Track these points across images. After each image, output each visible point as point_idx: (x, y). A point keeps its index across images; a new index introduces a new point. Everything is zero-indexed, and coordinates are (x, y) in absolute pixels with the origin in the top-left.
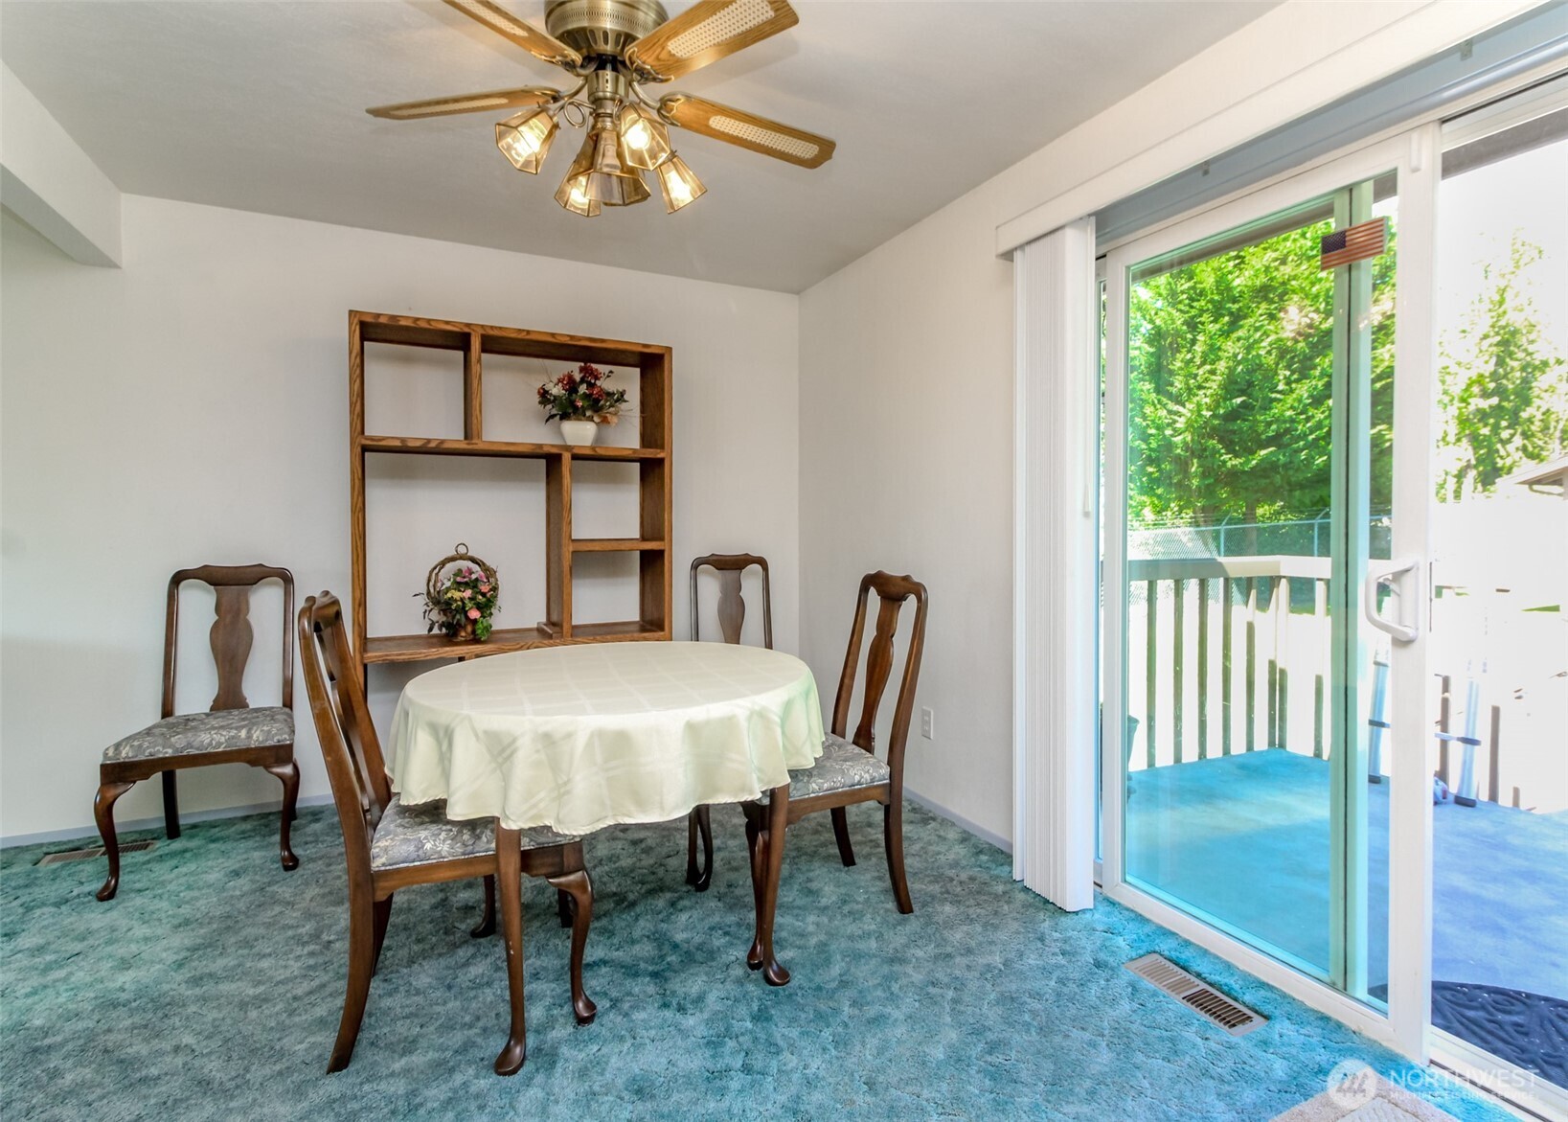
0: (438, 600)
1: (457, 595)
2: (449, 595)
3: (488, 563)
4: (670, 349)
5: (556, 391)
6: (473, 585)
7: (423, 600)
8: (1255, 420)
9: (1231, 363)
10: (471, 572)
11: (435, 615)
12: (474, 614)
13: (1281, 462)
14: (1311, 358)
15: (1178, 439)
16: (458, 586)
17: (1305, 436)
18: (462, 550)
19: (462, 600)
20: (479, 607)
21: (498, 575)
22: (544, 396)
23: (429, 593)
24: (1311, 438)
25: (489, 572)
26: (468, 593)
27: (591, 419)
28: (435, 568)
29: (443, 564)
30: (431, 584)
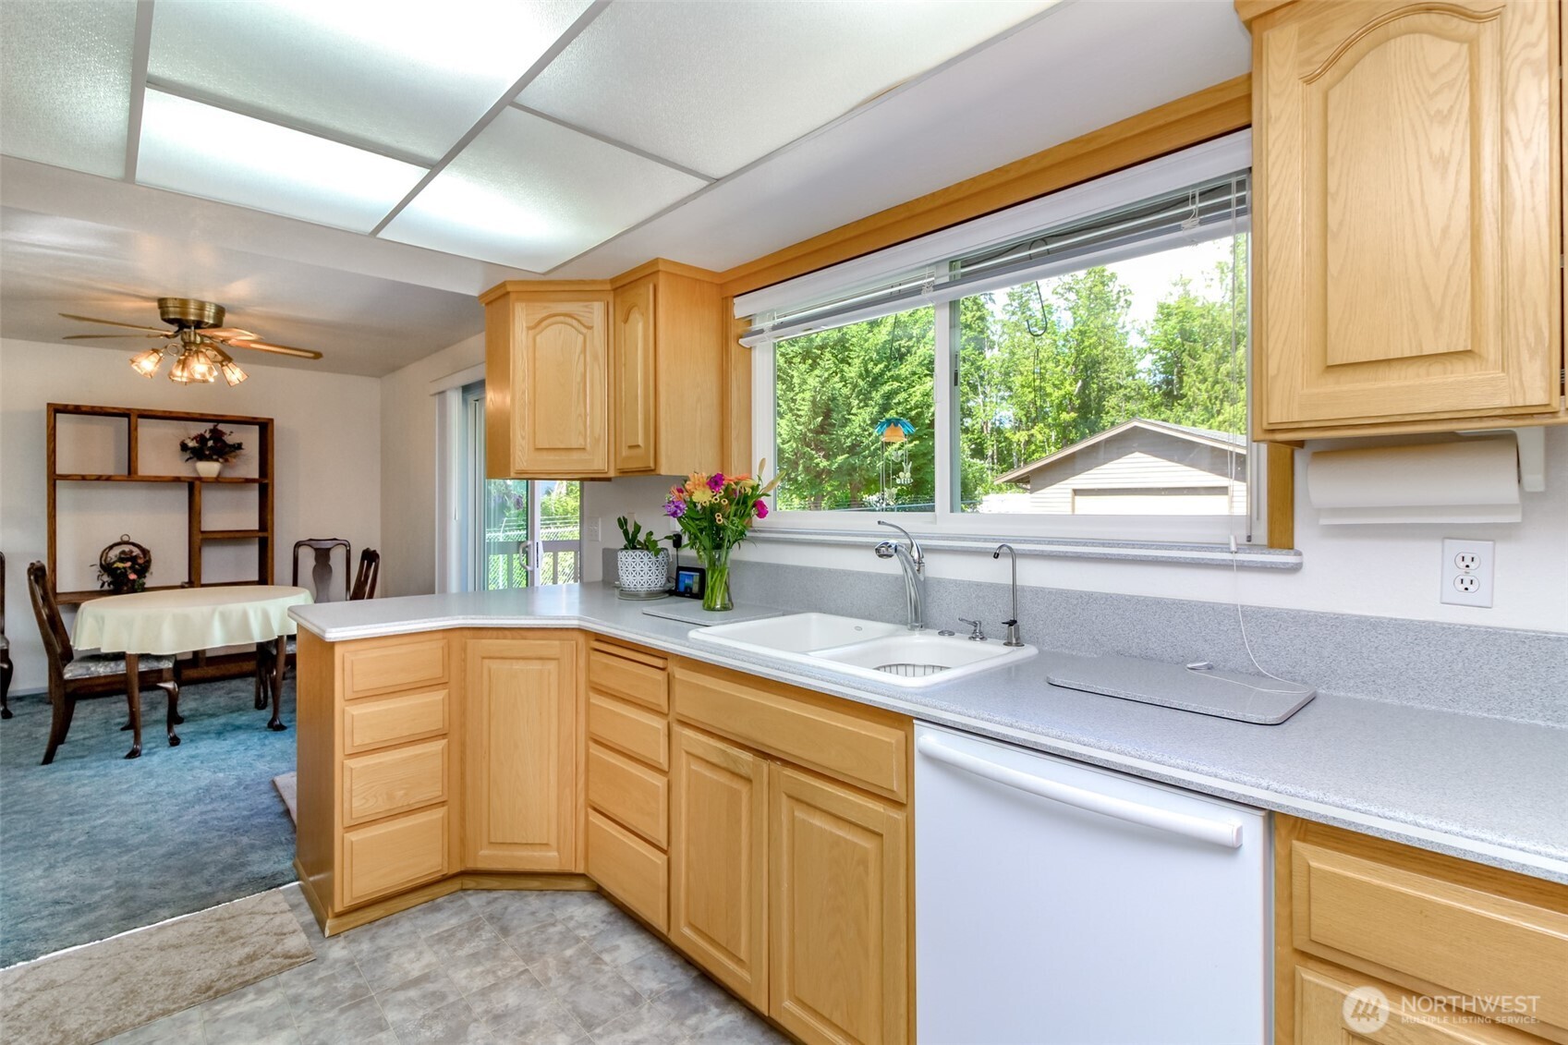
0: (106, 568)
1: (120, 565)
2: (115, 565)
3: (144, 546)
4: (272, 420)
5: (191, 444)
6: (133, 559)
7: (97, 568)
8: (837, 435)
9: (813, 394)
10: (131, 552)
11: (106, 578)
12: (133, 577)
13: (857, 465)
14: (870, 392)
15: (786, 446)
16: (121, 560)
17: (868, 447)
18: (126, 539)
19: (124, 568)
20: (135, 572)
21: (151, 553)
22: (184, 447)
23: (101, 565)
24: (872, 448)
25: (145, 552)
26: (129, 564)
27: (217, 460)
28: (105, 550)
29: (111, 547)
30: (103, 559)
